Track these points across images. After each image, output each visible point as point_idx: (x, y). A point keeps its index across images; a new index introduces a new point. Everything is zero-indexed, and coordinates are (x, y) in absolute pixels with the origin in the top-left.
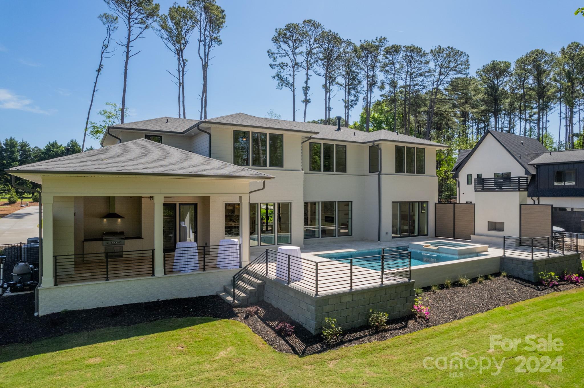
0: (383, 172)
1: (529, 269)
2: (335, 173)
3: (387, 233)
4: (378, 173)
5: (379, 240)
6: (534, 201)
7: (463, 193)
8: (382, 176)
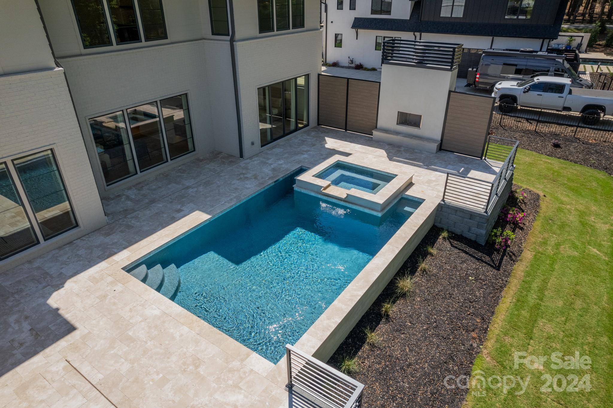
0: (237, 36)
1: (479, 226)
2: (144, 43)
3: (253, 144)
4: (228, 38)
5: (241, 156)
6: (416, 37)
7: (332, 22)
8: (239, 46)
